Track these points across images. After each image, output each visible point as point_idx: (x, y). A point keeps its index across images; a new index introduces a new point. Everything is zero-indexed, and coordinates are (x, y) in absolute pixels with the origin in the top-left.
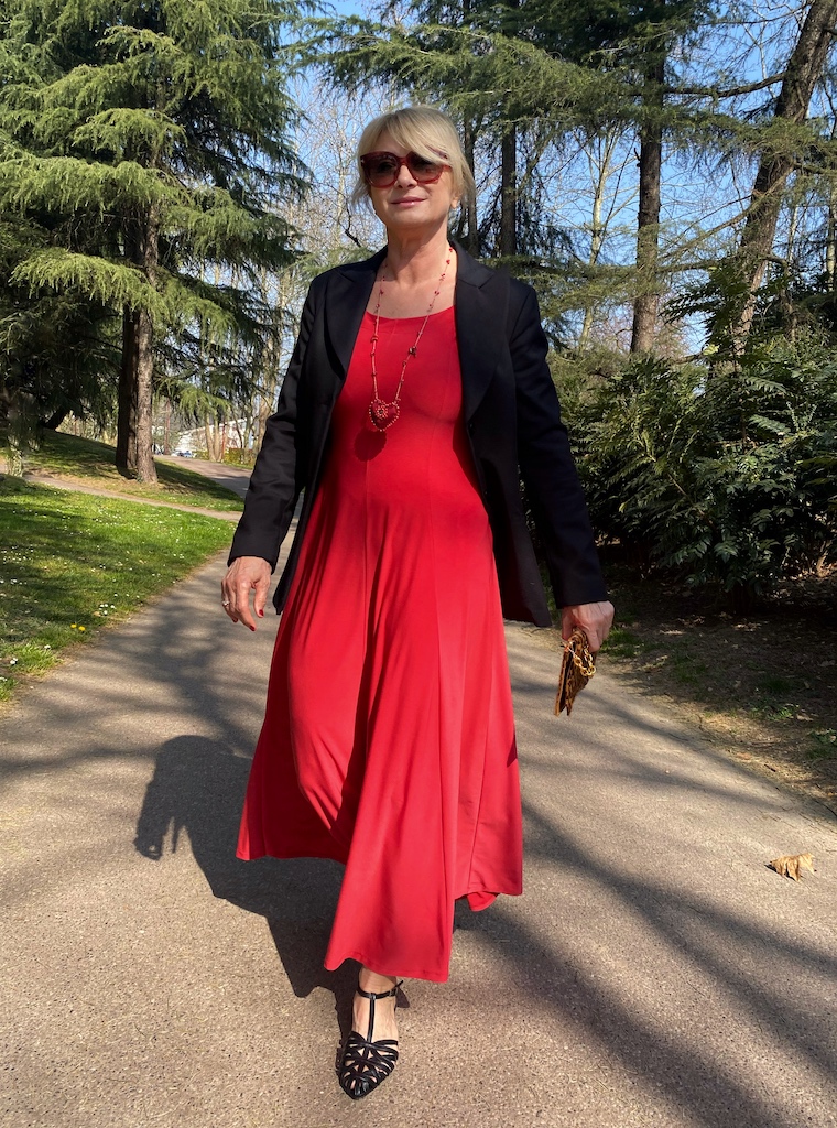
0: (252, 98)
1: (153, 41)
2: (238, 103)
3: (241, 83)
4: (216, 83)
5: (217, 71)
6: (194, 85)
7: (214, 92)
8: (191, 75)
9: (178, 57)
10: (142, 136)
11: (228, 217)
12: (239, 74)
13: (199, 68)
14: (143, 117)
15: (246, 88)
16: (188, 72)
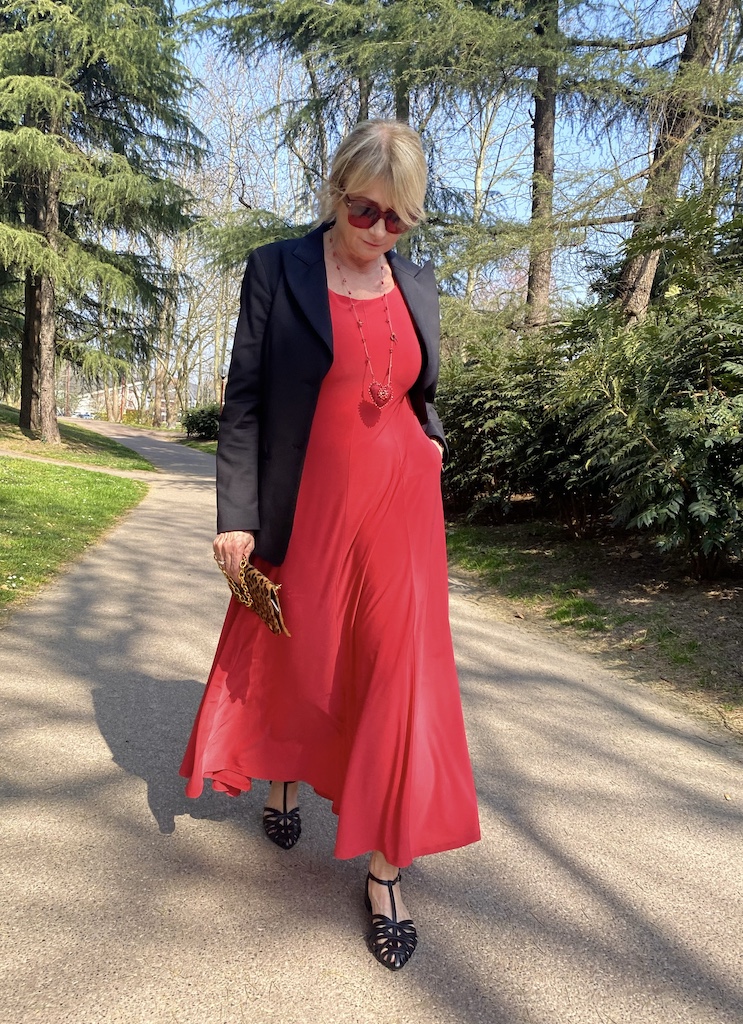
0: (148, 66)
1: (51, 10)
2: (134, 71)
3: (138, 52)
4: (113, 50)
5: (114, 39)
6: (92, 53)
7: (112, 59)
8: (89, 43)
9: (75, 25)
10: (40, 103)
11: (127, 183)
12: (135, 42)
13: (97, 36)
14: (40, 84)
15: (142, 56)
16: (86, 40)
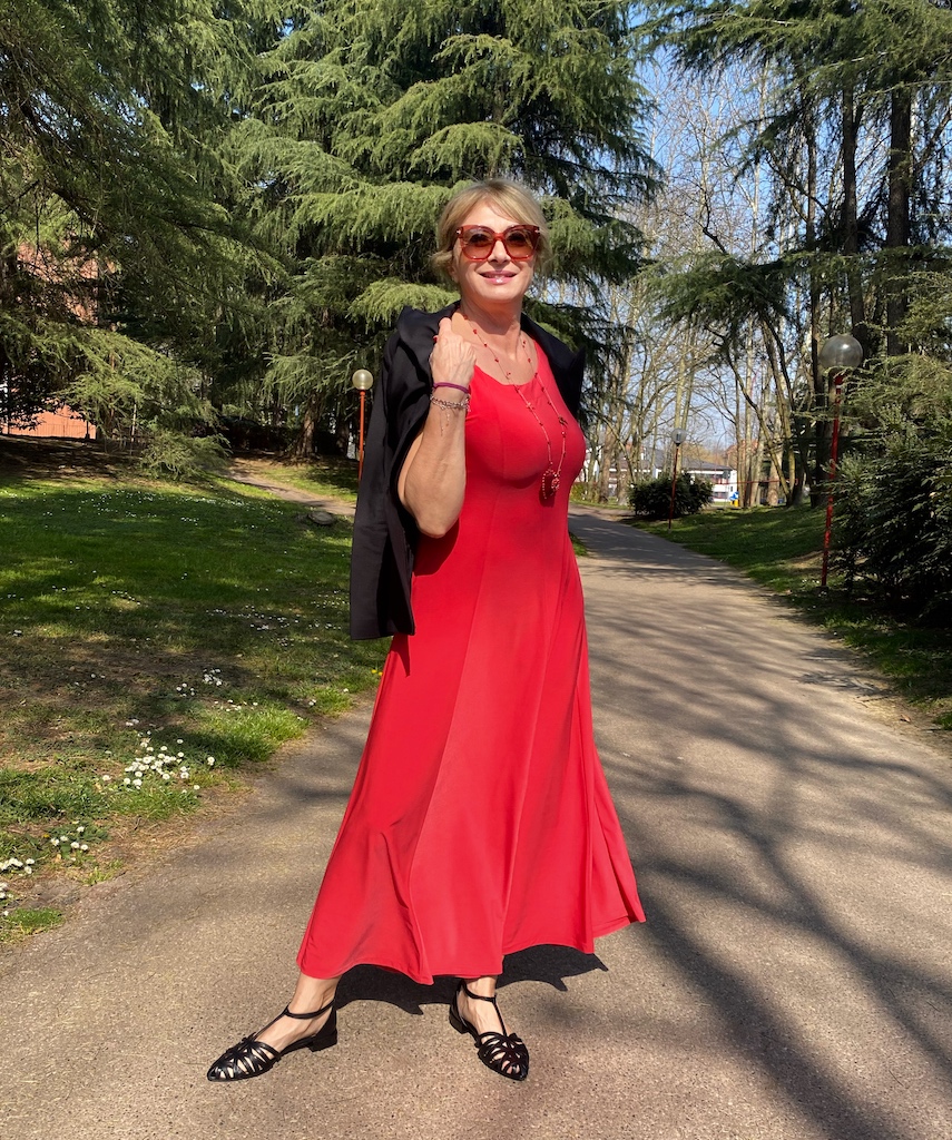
1: (490, 46)
4: (556, 82)
5: (558, 68)
6: (533, 87)
7: (555, 93)
8: (530, 77)
9: (516, 59)
10: (477, 151)
11: (567, 229)
12: (582, 68)
13: (539, 67)
14: (479, 131)
16: (526, 75)
